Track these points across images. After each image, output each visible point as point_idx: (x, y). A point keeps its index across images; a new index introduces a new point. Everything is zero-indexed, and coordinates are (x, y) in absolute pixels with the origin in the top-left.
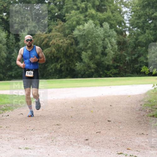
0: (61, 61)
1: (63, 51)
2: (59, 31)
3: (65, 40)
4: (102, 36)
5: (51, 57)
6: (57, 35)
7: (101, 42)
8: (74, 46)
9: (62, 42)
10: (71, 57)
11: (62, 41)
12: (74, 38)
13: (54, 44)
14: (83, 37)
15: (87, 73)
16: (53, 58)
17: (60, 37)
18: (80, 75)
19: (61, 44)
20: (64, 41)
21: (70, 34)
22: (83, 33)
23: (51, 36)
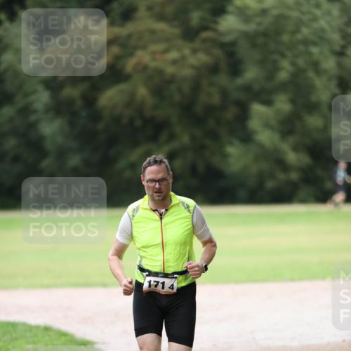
0: (172, 137)
1: (177, 98)
2: (161, 17)
3: (187, 52)
4: (336, 37)
5: (131, 120)
6: (153, 32)
7: (330, 64)
8: (223, 79)
9: (175, 62)
10: (211, 123)
11: (174, 55)
12: (222, 45)
13: (145, 68)
14: (260, 40)
15: (270, 184)
16: (138, 123)
17: (167, 40)
18: (242, 193)
19: (170, 70)
20: (183, 58)
21: (205, 28)
22: (259, 24)
23: (129, 36)
